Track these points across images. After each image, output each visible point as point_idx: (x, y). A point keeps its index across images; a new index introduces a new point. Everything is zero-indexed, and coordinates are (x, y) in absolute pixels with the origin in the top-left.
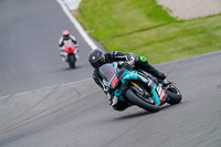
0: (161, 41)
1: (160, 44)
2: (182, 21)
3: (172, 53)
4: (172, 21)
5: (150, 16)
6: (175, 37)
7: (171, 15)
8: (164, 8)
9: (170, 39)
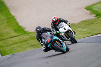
0: (21, 42)
1: (20, 44)
2: (30, 33)
3: (26, 47)
4: (26, 33)
5: (16, 31)
6: (27, 40)
7: (25, 30)
8: (22, 27)
9: (25, 41)
